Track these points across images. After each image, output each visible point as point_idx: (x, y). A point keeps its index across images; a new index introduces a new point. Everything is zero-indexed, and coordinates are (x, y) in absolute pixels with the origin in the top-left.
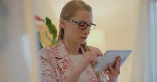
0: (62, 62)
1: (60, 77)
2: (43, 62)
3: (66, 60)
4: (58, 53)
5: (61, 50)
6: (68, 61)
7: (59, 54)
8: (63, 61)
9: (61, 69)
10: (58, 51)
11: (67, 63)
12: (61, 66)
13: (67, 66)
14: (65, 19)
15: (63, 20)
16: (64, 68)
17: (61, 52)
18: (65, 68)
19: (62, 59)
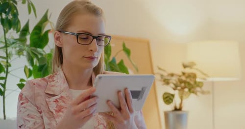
0: (56, 101)
2: (22, 104)
3: (62, 97)
4: (52, 86)
5: (58, 80)
6: (65, 98)
7: (53, 88)
8: (58, 100)
9: (52, 112)
10: (52, 83)
11: (64, 102)
12: (53, 107)
13: (63, 107)
14: (60, 32)
15: (58, 34)
16: (56, 111)
17: (57, 84)
18: (60, 111)
19: (56, 95)
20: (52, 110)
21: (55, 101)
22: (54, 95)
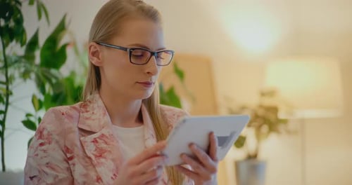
0: (95, 141)
1: (86, 175)
2: (41, 144)
3: (103, 135)
4: (87, 119)
5: (95, 112)
6: (107, 137)
7: (89, 122)
8: (98, 139)
9: (90, 158)
10: (86, 115)
11: (106, 143)
12: (91, 150)
13: (106, 151)
16: (96, 156)
17: (93, 117)
18: (101, 156)
19: (94, 133)
20: (89, 154)
21: (93, 142)
22: (91, 133)
